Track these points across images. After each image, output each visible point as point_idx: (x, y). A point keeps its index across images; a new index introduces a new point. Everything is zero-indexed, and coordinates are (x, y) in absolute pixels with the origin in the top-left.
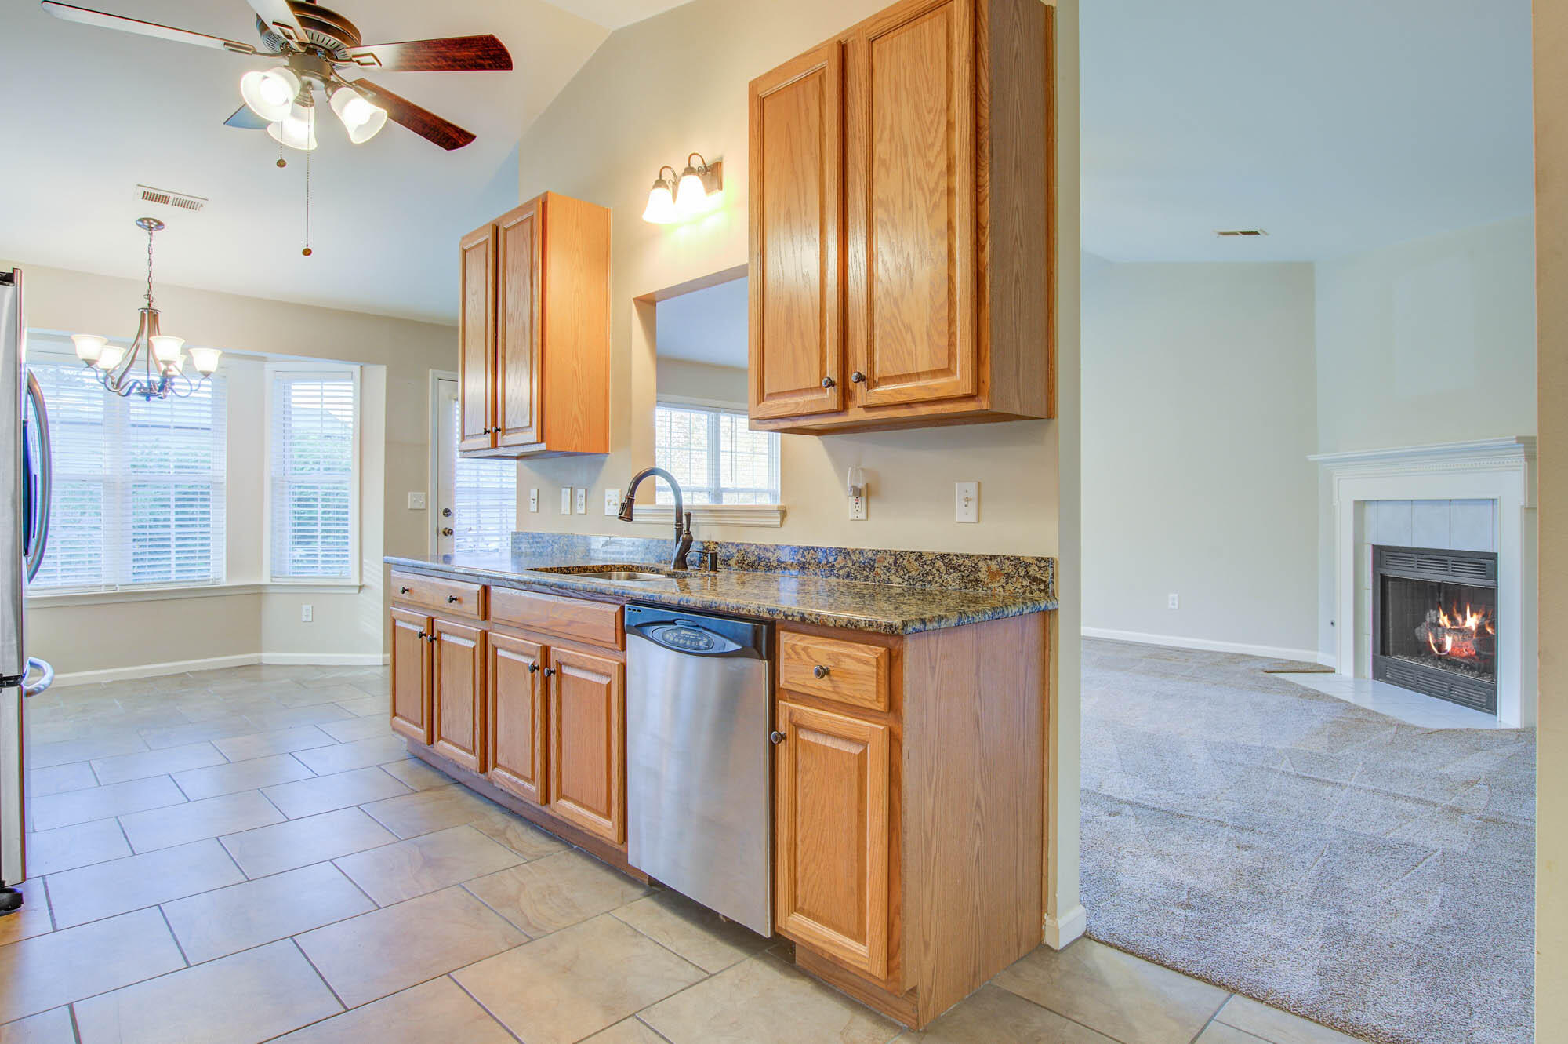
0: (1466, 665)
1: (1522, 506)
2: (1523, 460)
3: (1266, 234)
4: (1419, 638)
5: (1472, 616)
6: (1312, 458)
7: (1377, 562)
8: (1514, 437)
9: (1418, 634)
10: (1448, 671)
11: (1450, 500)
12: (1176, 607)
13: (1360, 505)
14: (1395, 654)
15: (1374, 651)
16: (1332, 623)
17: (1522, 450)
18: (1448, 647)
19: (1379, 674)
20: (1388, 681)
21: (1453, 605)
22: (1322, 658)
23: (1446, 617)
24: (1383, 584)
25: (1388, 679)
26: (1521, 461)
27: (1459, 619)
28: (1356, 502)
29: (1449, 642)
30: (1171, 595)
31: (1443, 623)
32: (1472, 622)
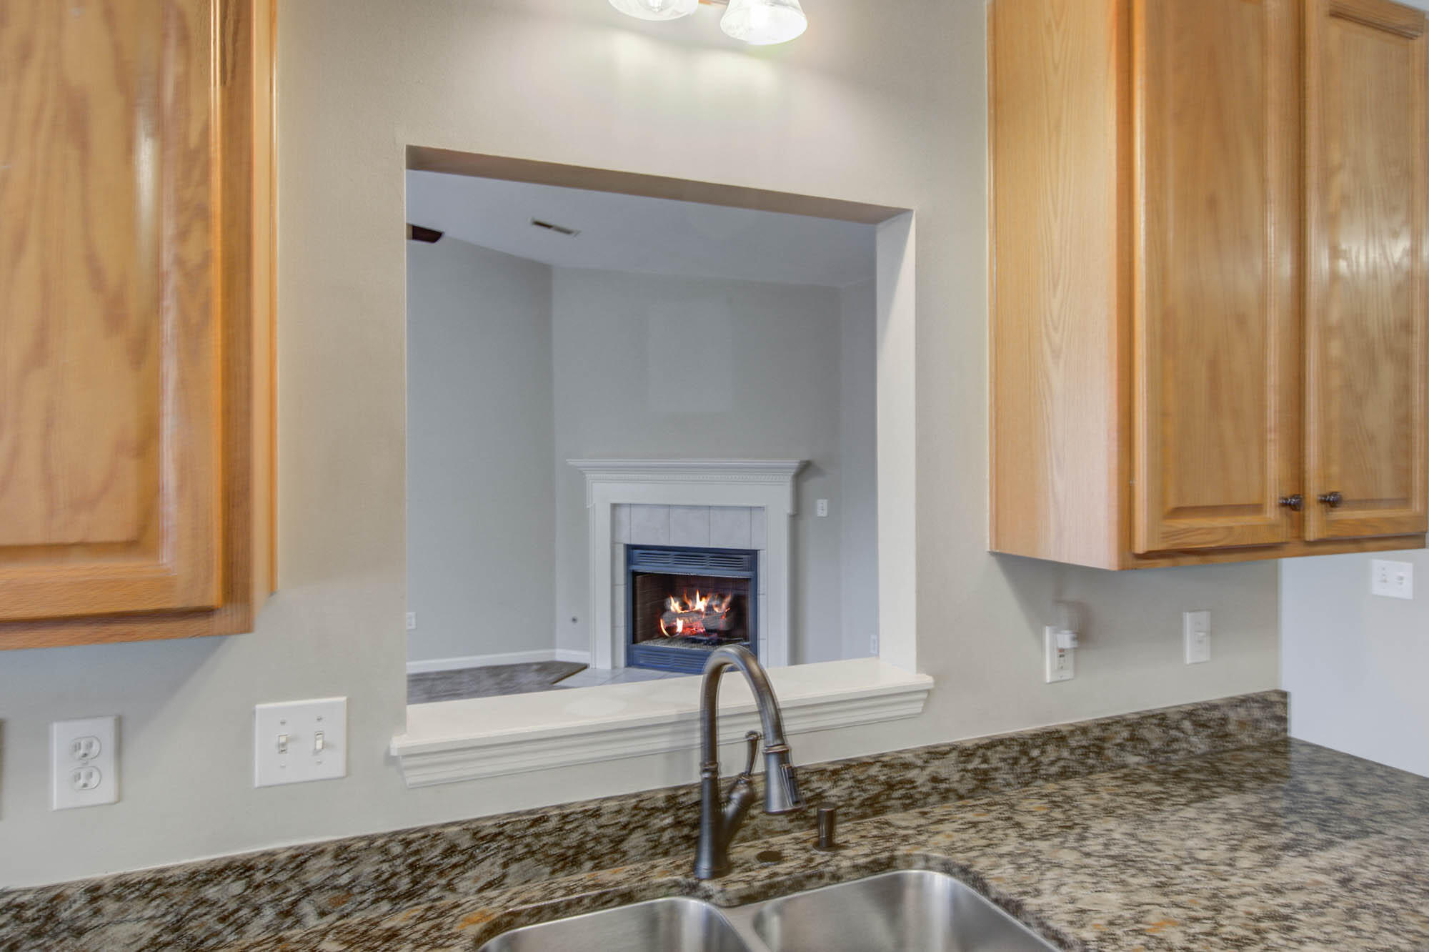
1: (786, 514)
2: (790, 478)
5: (701, 600)
7: (629, 560)
11: (710, 507)
13: (615, 507)
14: (644, 640)
15: (627, 641)
16: (575, 620)
17: (793, 470)
18: (680, 629)
19: (630, 661)
21: (683, 593)
23: (678, 603)
24: (633, 580)
25: (637, 665)
26: (787, 478)
27: (690, 604)
28: (612, 505)
29: (680, 625)
31: (674, 608)
32: (701, 604)
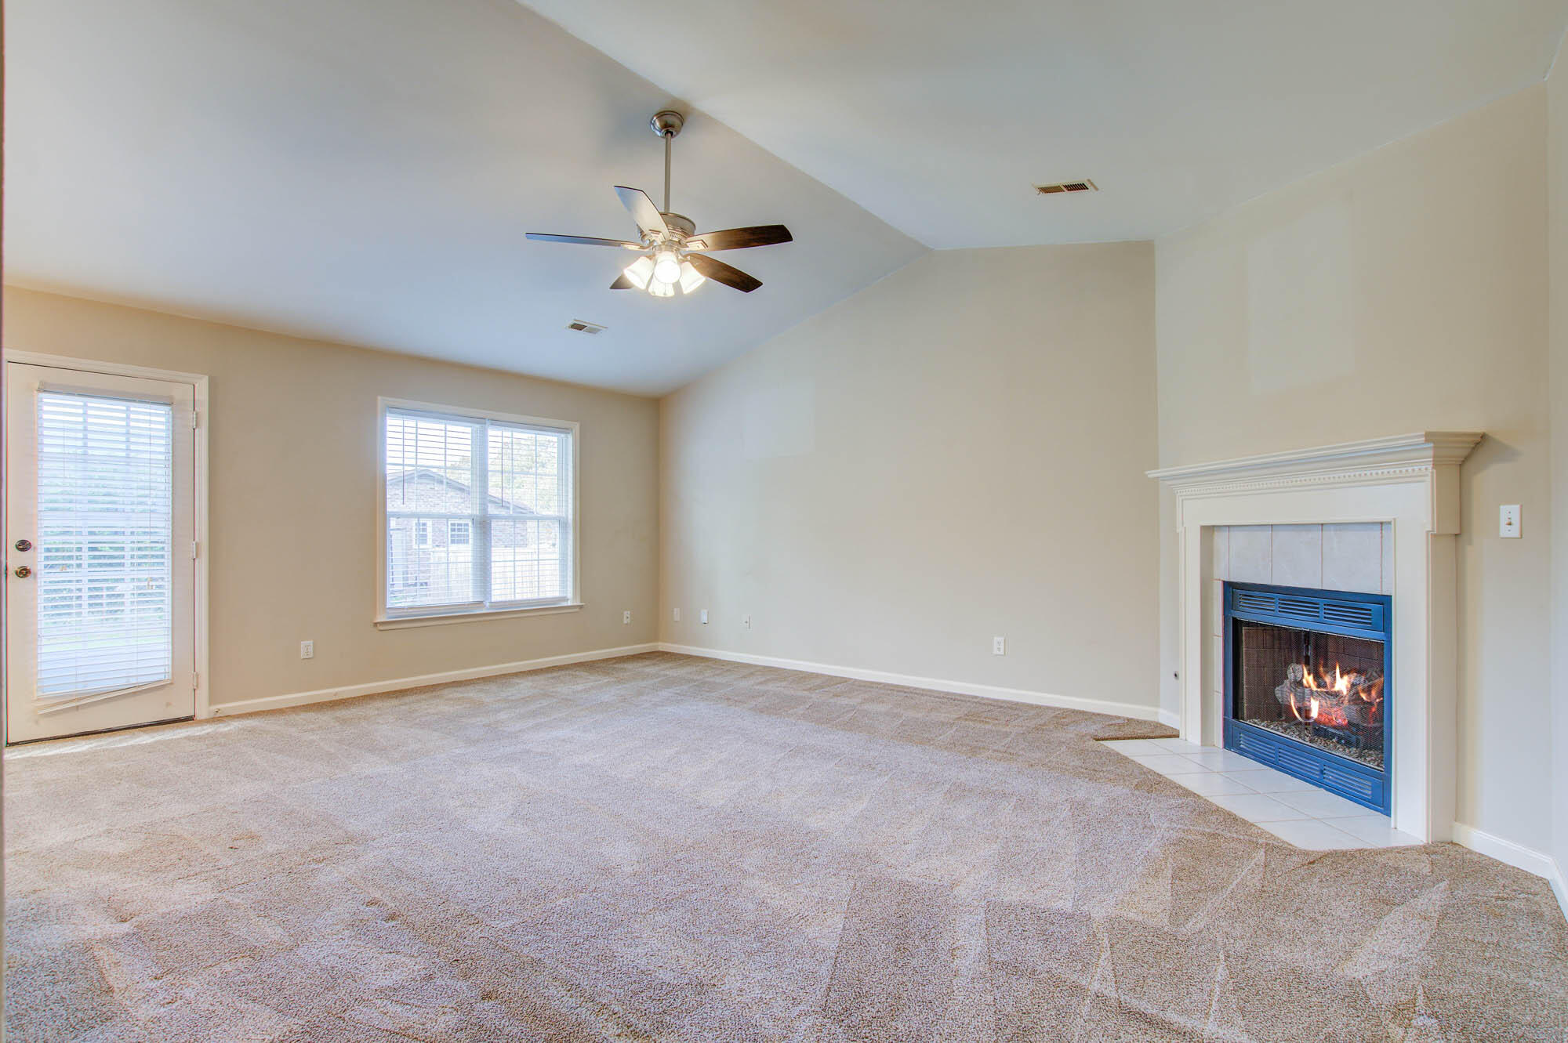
0: (1340, 739)
1: (1428, 532)
2: (1430, 467)
3: (1096, 189)
4: (1280, 700)
5: (1342, 676)
6: (1152, 474)
7: (1229, 603)
8: (1424, 433)
9: (1278, 695)
10: (1319, 744)
11: (1322, 525)
12: (1002, 652)
13: (1208, 531)
14: (1250, 717)
15: (1225, 713)
16: (1176, 675)
17: (1430, 453)
18: (1314, 714)
19: (1230, 742)
20: (1242, 752)
22: (1165, 717)
23: (1310, 675)
24: (1236, 629)
25: (1241, 749)
26: (1427, 469)
27: (1328, 679)
28: (1203, 528)
29: (1315, 707)
30: (996, 639)
31: (1308, 683)
32: (1342, 684)
